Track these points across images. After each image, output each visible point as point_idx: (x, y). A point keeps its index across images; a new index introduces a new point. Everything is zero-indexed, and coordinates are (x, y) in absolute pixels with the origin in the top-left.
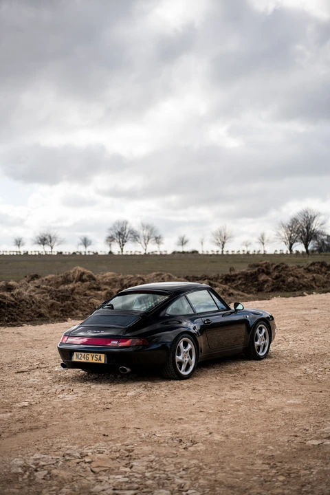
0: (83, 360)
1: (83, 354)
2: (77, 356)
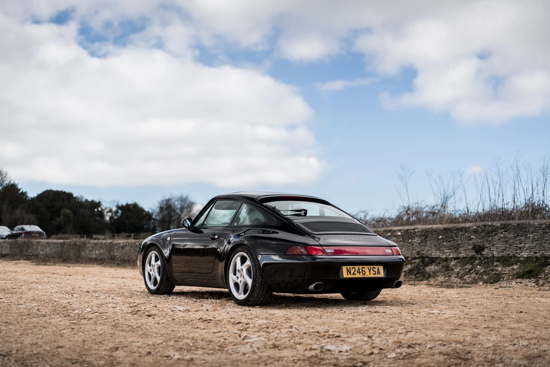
0: (358, 276)
1: (357, 267)
2: (349, 271)
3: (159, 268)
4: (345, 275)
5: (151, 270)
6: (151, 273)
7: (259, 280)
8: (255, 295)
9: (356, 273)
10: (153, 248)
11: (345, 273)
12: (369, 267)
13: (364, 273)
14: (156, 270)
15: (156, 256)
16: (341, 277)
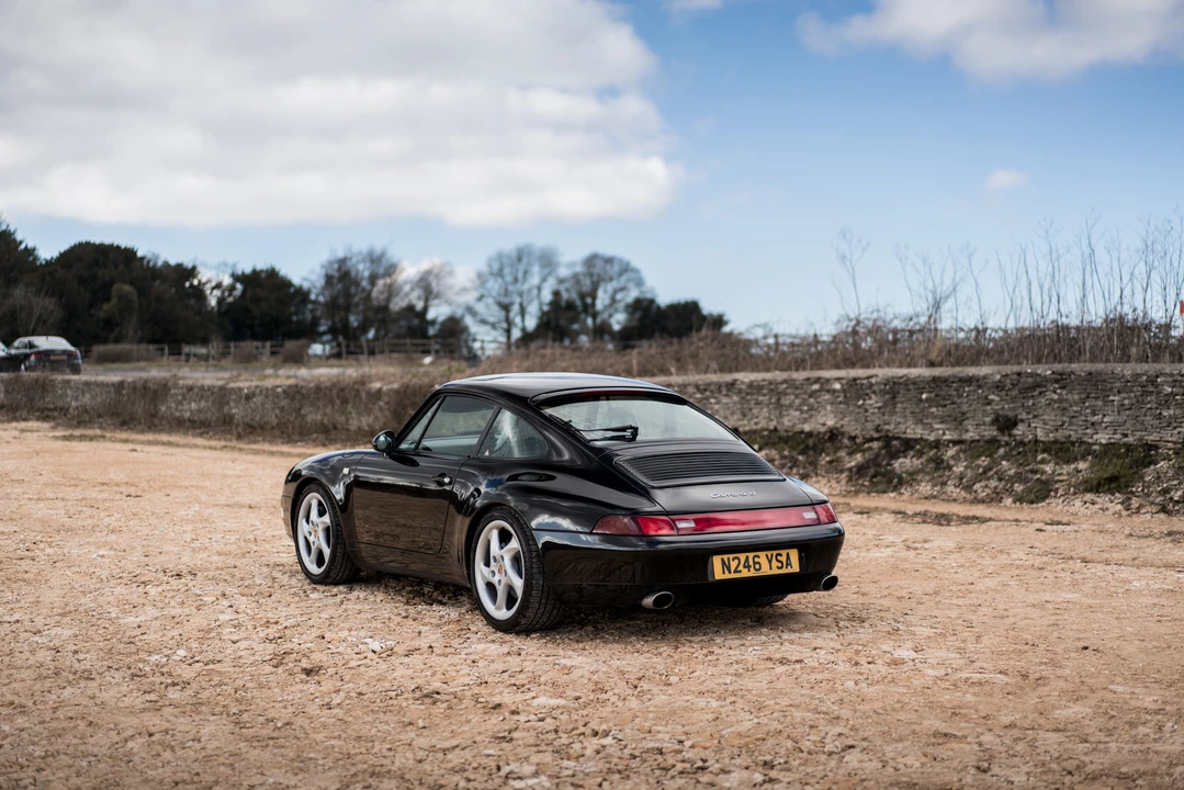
3: (327, 530)
4: (719, 573)
5: (310, 534)
6: (311, 539)
7: (538, 582)
8: (530, 613)
9: (741, 568)
10: (312, 486)
11: (719, 570)
12: (769, 553)
13: (757, 567)
14: (321, 535)
15: (320, 504)
16: (710, 579)
